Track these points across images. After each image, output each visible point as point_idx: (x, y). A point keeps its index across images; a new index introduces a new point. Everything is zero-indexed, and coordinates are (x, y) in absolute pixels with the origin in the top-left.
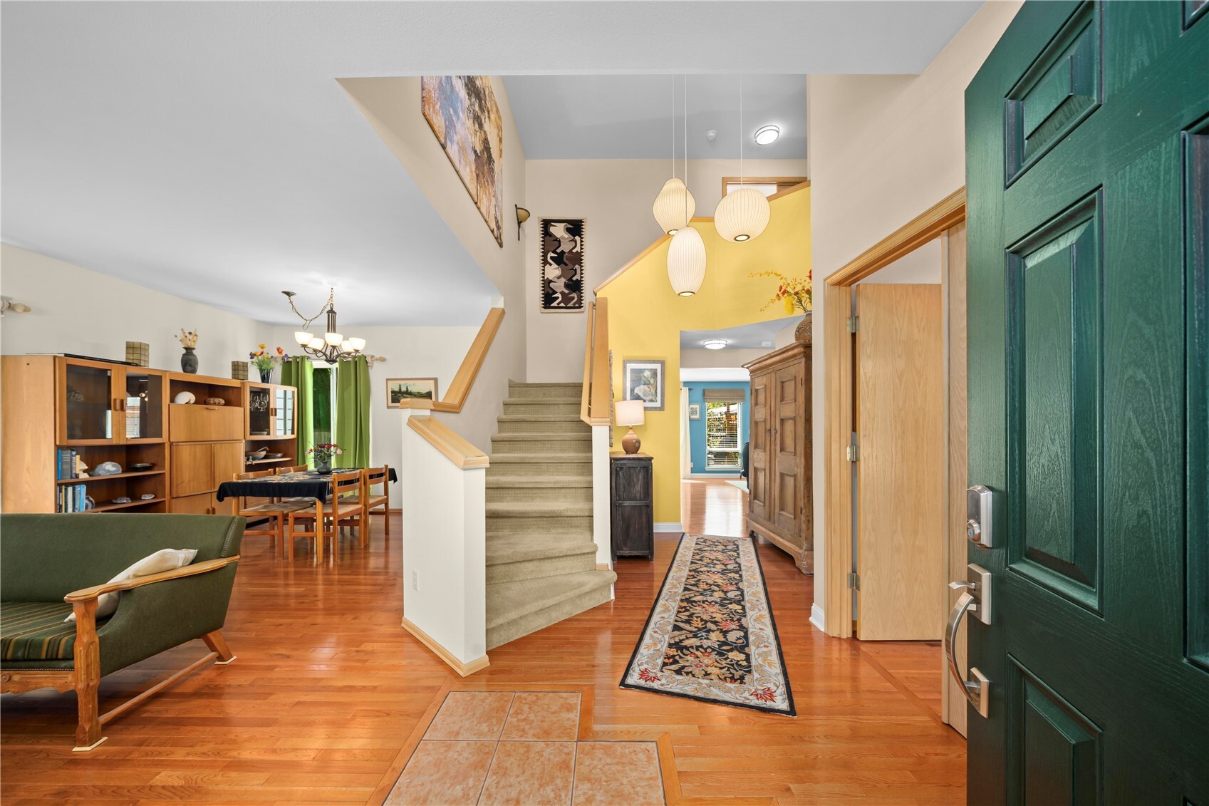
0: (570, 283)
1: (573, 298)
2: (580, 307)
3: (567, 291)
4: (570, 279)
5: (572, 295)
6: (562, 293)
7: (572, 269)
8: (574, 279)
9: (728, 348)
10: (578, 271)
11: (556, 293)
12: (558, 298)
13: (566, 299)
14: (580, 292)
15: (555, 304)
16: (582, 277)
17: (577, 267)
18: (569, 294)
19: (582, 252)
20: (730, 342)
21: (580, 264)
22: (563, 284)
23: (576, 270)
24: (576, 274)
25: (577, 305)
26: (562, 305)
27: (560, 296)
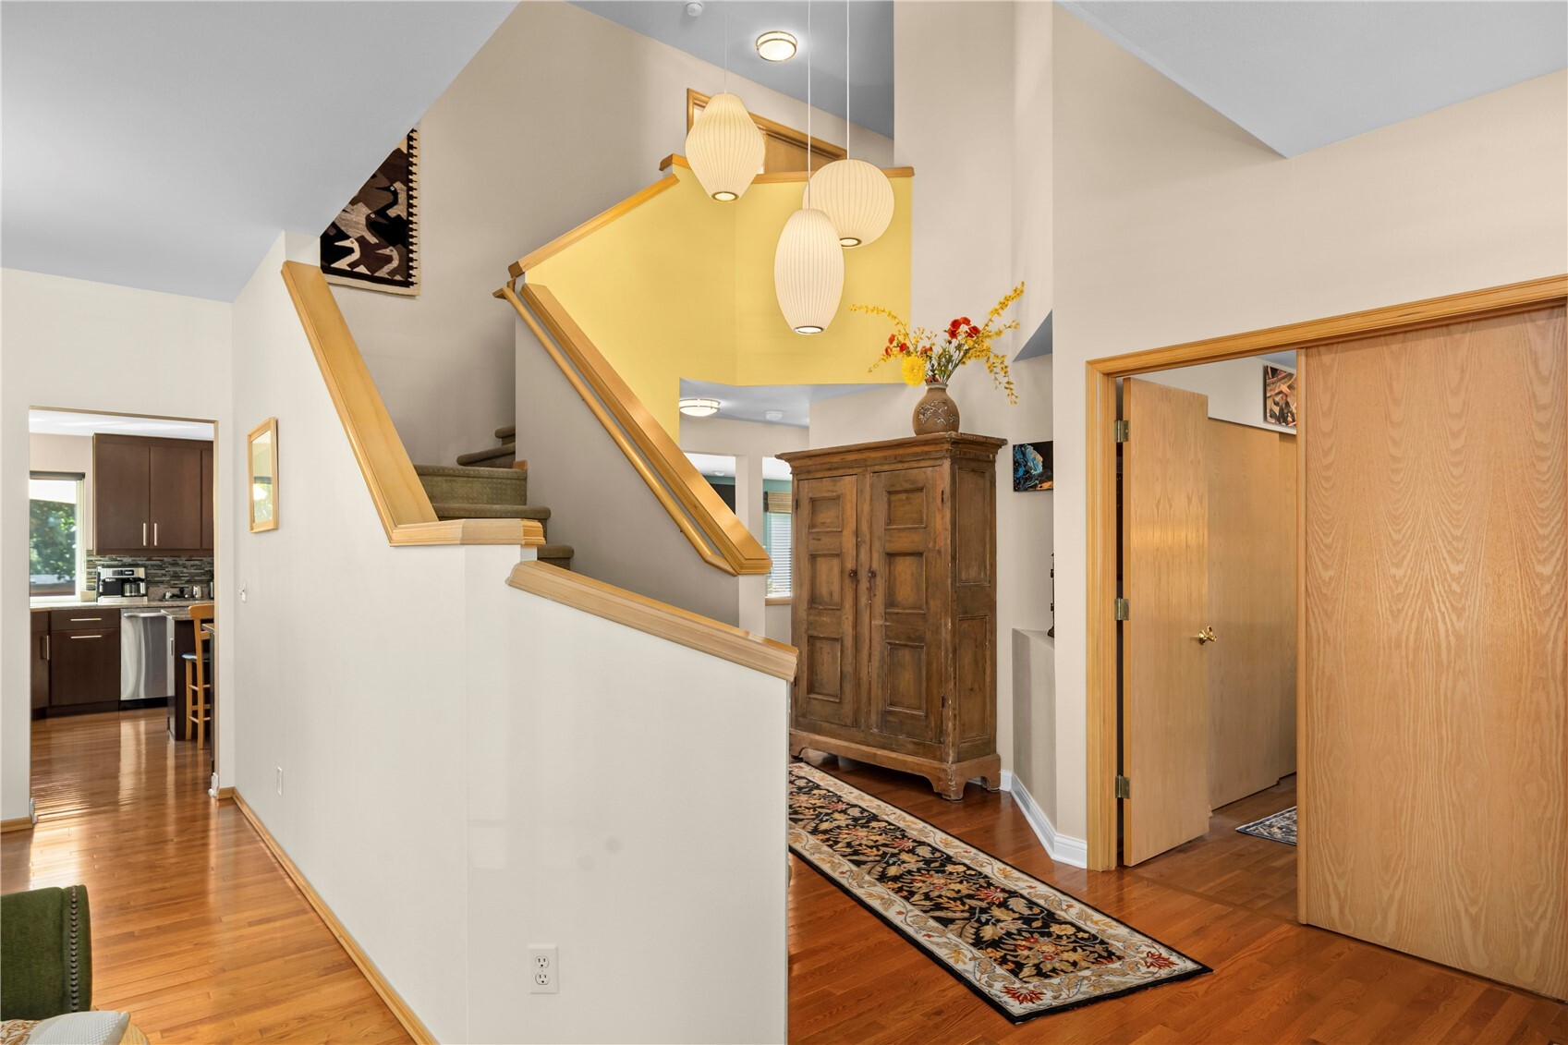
0: (381, 220)
1: (389, 259)
2: (407, 284)
3: (373, 240)
4: (381, 212)
5: (387, 251)
6: (361, 240)
7: (387, 189)
8: (392, 213)
9: (720, 415)
10: (402, 197)
11: (347, 237)
12: (350, 251)
13: (371, 257)
14: (406, 247)
15: (342, 264)
16: (411, 214)
17: (398, 186)
18: (377, 246)
19: (412, 156)
20: (724, 404)
21: (407, 182)
22: (363, 221)
23: (395, 194)
24: (395, 202)
25: (398, 278)
26: (362, 269)
27: (356, 246)
